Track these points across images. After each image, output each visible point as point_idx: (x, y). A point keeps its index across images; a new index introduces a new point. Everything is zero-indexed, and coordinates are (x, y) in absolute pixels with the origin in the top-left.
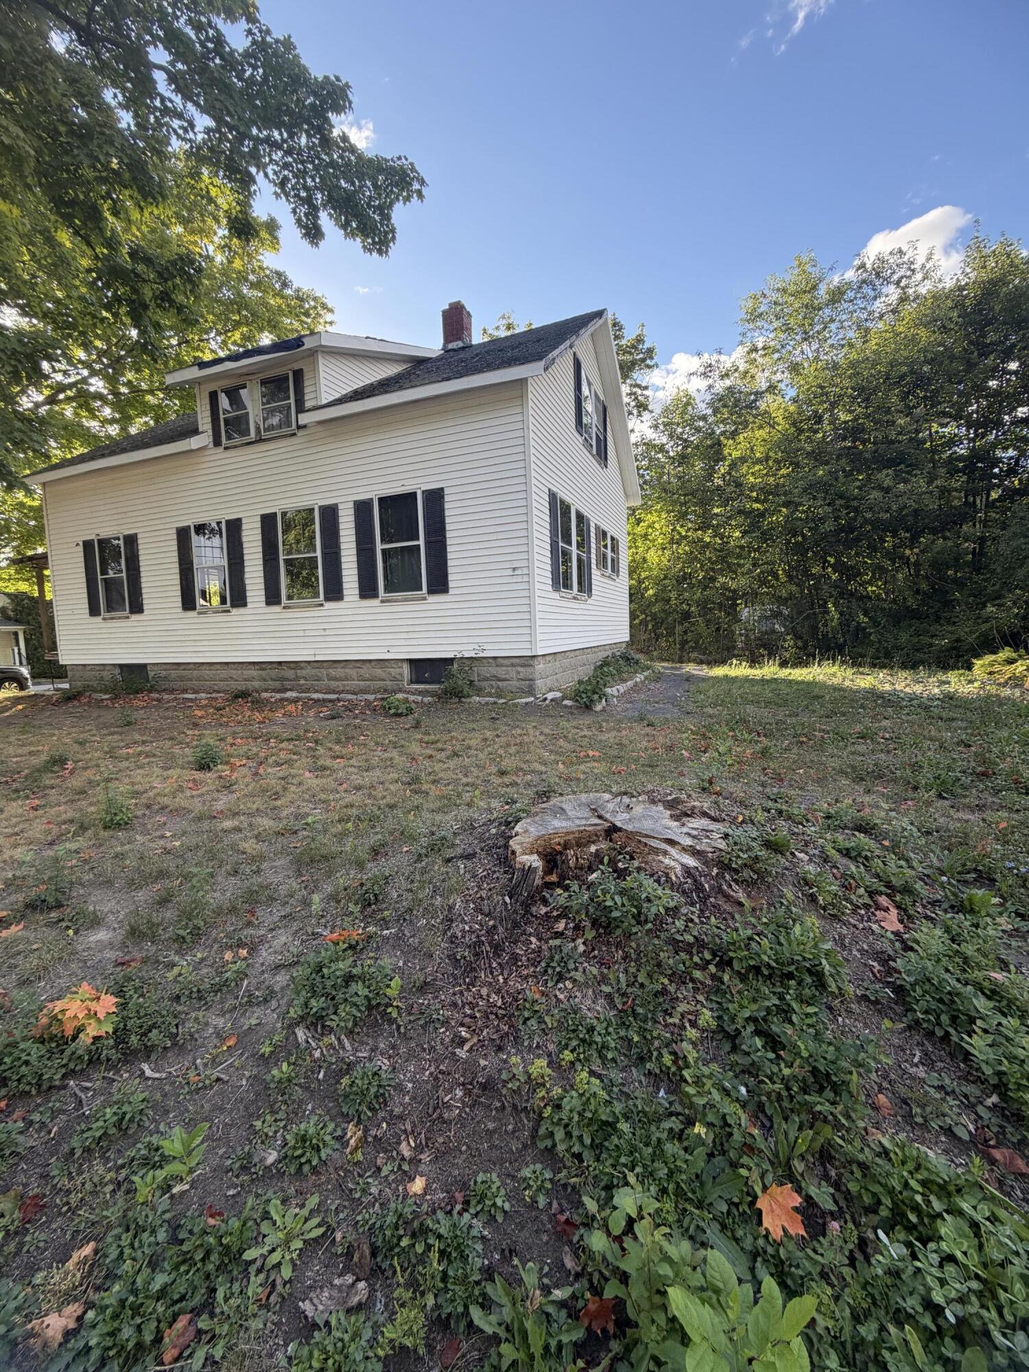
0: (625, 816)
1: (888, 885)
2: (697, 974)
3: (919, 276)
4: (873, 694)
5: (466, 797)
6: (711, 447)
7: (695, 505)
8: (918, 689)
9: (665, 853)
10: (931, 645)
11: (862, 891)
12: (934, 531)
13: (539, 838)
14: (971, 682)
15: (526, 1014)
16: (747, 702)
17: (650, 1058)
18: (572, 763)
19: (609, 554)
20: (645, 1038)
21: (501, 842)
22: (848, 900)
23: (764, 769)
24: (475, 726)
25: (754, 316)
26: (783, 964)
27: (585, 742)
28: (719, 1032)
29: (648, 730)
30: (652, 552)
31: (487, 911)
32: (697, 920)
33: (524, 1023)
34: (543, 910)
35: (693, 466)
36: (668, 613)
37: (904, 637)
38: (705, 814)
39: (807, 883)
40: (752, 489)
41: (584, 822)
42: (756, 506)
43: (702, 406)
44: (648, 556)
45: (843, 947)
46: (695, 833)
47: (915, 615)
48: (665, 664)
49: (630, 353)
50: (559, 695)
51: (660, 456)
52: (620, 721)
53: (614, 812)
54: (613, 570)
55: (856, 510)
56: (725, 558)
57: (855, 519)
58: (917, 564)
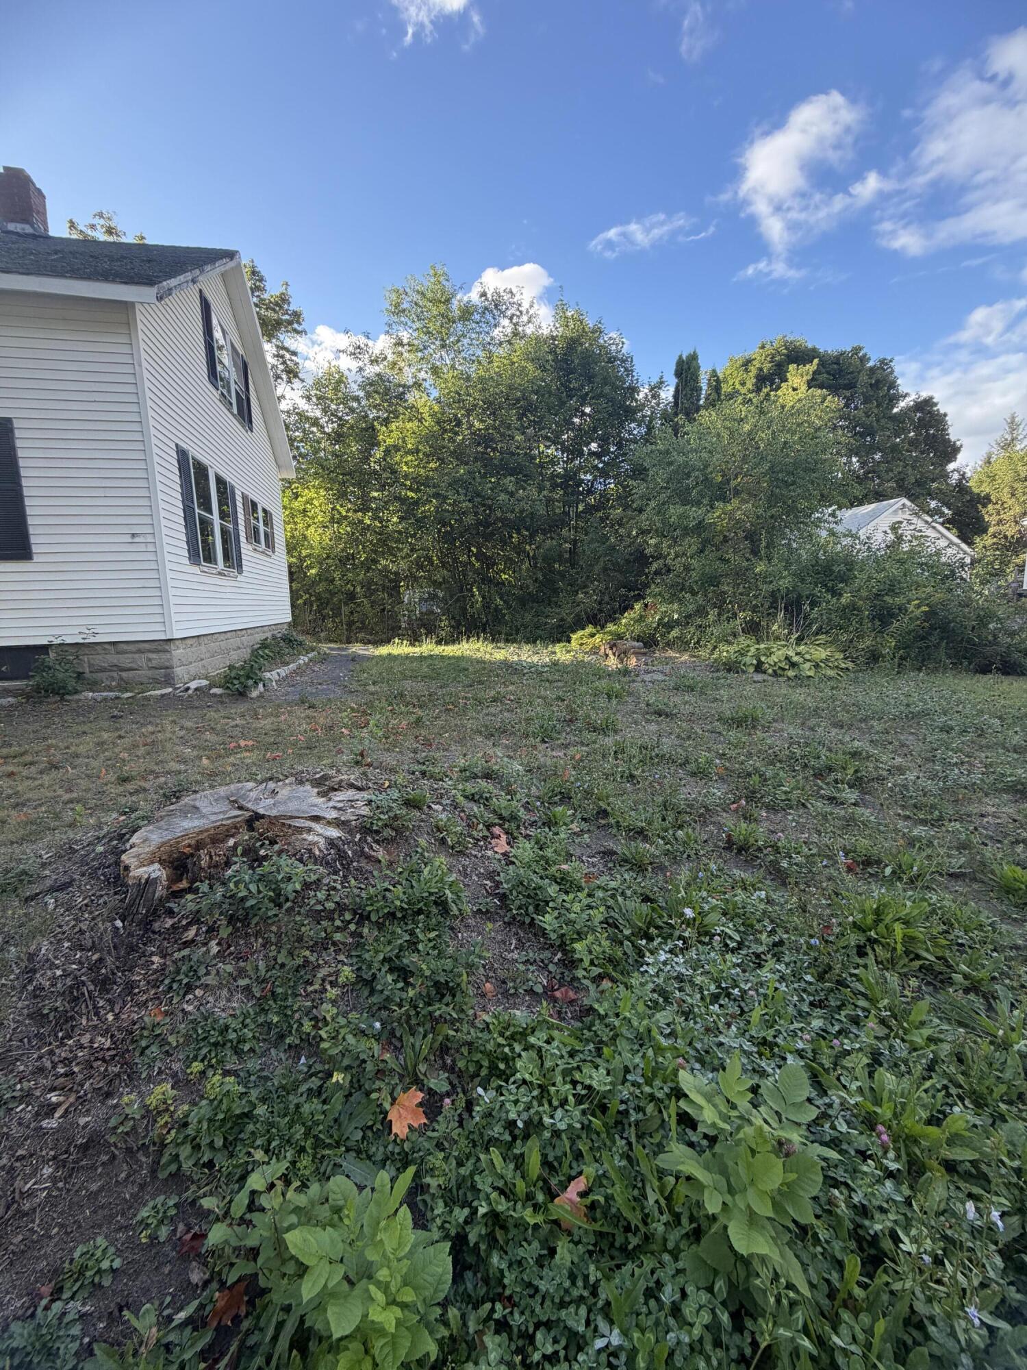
0: (270, 801)
1: (501, 817)
2: (338, 937)
3: (525, 318)
4: (506, 664)
5: (68, 816)
6: (366, 430)
7: (354, 485)
8: (535, 659)
9: (309, 830)
10: (546, 624)
11: (481, 826)
12: (544, 532)
13: (163, 844)
14: (568, 652)
15: (144, 1043)
16: (405, 678)
17: (290, 1032)
18: (219, 756)
19: (262, 528)
20: (286, 1015)
21: (111, 859)
22: (470, 836)
23: (417, 737)
24: (85, 728)
25: (398, 311)
26: (414, 904)
27: (236, 732)
28: (358, 983)
29: (310, 712)
30: (312, 529)
31: (89, 944)
32: (339, 887)
33: (142, 1054)
34: (169, 922)
35: (349, 446)
36: (333, 594)
37: (528, 617)
38: (352, 786)
39: (439, 830)
40: (406, 476)
41: (221, 816)
42: (410, 494)
43: (355, 387)
44: (308, 533)
45: (466, 875)
46: (340, 805)
47: (535, 599)
48: (332, 645)
49: (274, 310)
50: (205, 683)
51: (314, 429)
52: (279, 706)
53: (258, 800)
54: (267, 545)
55: (490, 507)
56: (385, 542)
57: (489, 516)
58: (534, 557)
